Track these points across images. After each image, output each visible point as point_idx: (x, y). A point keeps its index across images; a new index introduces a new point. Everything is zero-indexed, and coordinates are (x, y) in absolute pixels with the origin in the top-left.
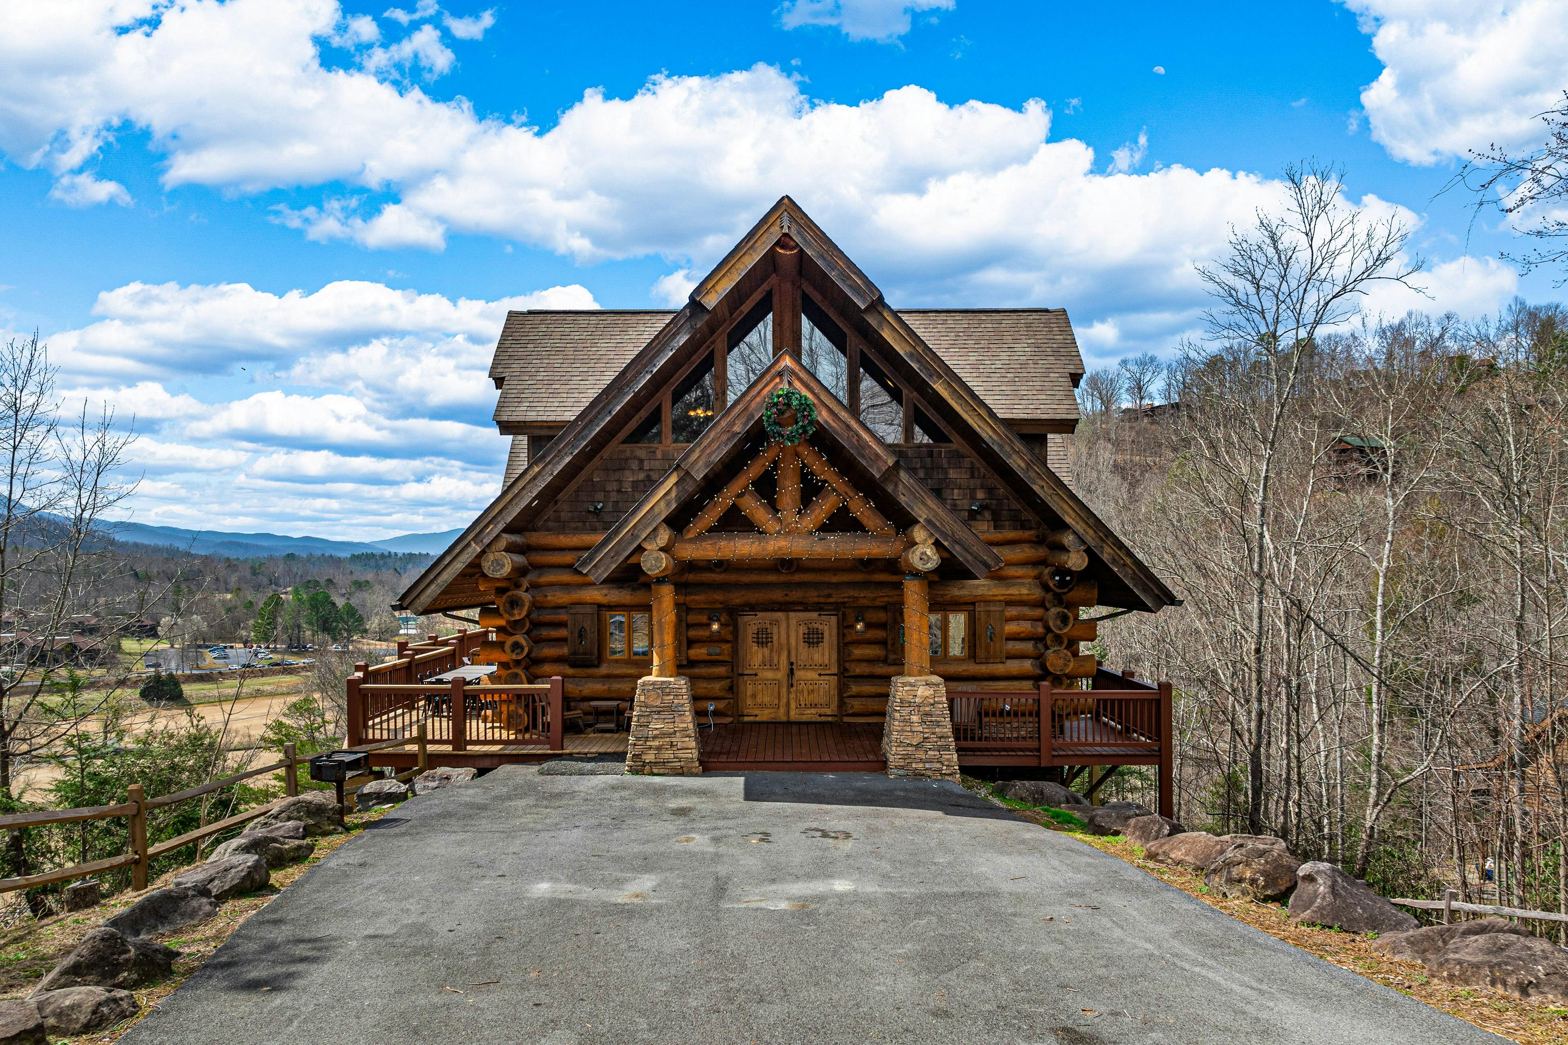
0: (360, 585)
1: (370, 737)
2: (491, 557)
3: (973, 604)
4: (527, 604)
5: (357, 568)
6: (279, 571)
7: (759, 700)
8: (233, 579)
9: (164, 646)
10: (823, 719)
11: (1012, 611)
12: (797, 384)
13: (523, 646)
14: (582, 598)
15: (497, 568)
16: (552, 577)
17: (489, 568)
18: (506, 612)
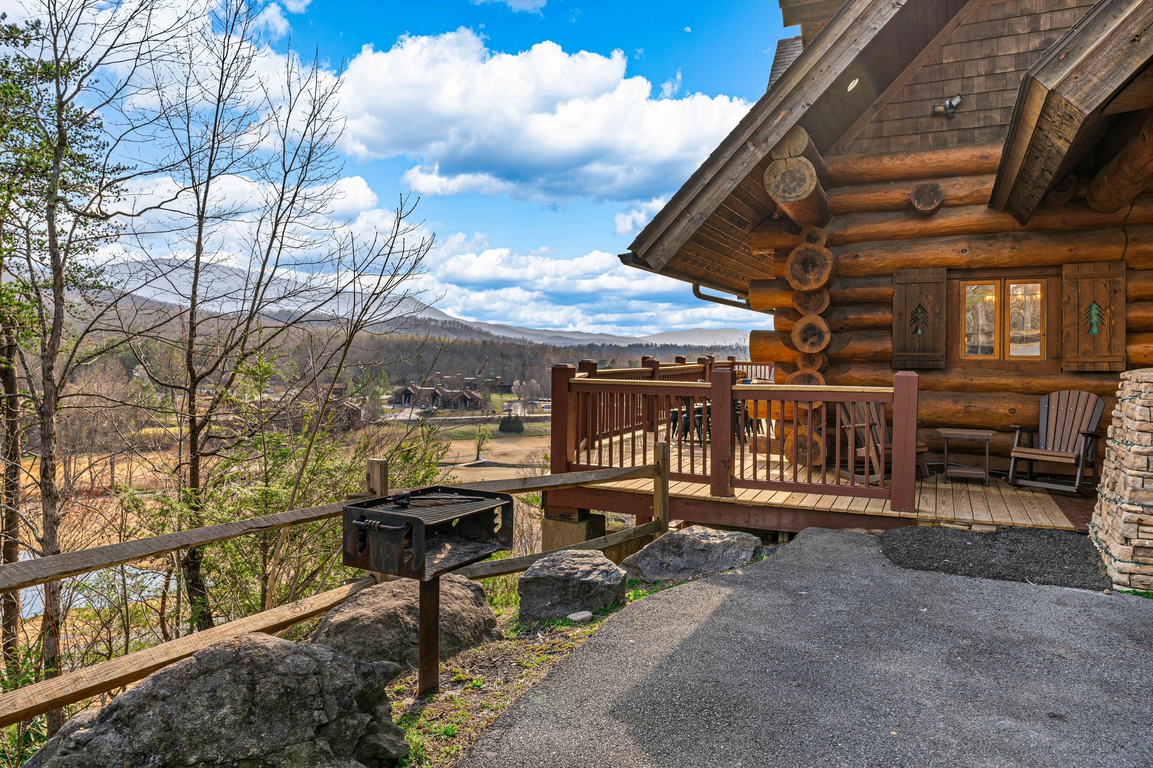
1: (585, 463)
2: (780, 167)
4: (830, 265)
9: (514, 398)
13: (822, 332)
14: (919, 257)
15: (791, 186)
16: (866, 226)
17: (777, 187)
18: (795, 277)
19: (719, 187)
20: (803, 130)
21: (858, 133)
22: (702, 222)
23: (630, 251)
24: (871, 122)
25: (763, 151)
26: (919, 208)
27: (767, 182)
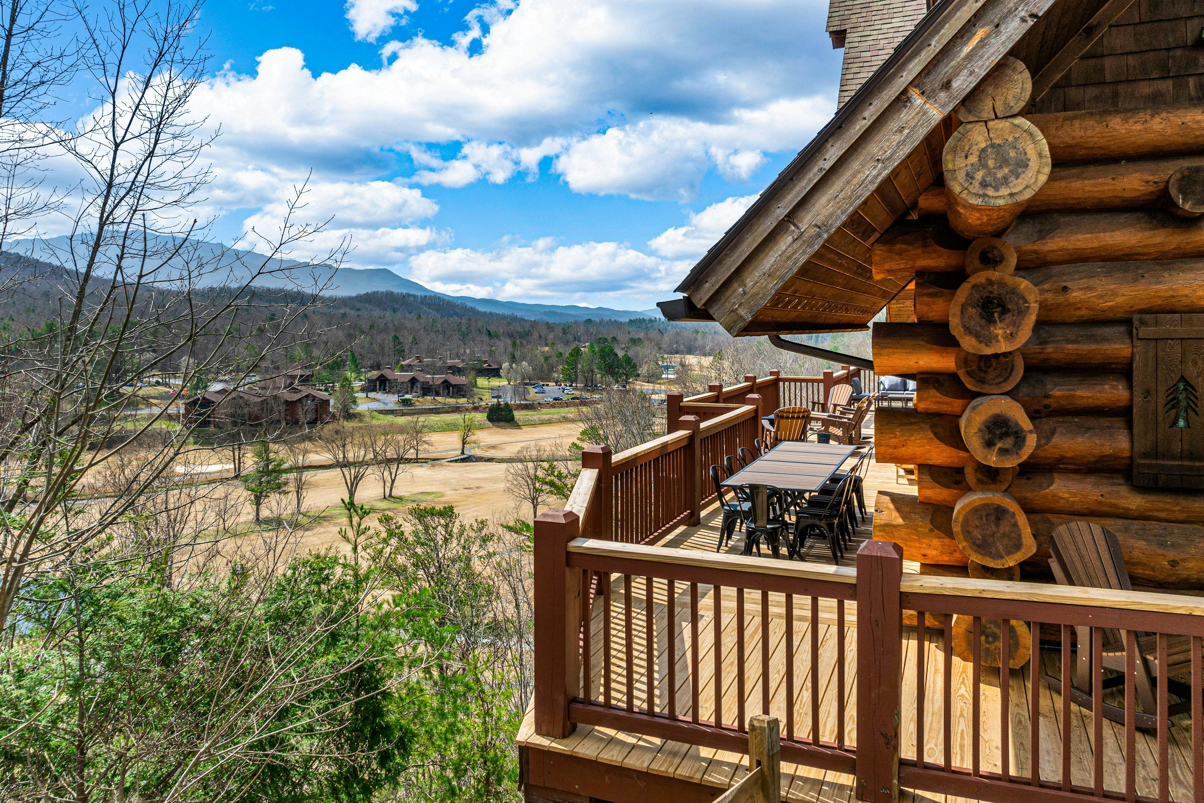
0: (635, 342)
4: (1033, 308)
5: (632, 329)
6: (581, 331)
8: (551, 336)
9: (504, 382)
13: (1022, 431)
14: (1181, 293)
15: (999, 175)
16: (1080, 237)
17: (970, 176)
18: (968, 330)
19: (854, 176)
20: (1021, 66)
21: (1059, 76)
22: (821, 242)
23: (680, 296)
24: (1082, 58)
25: (943, 106)
26: (1187, 207)
27: (950, 166)
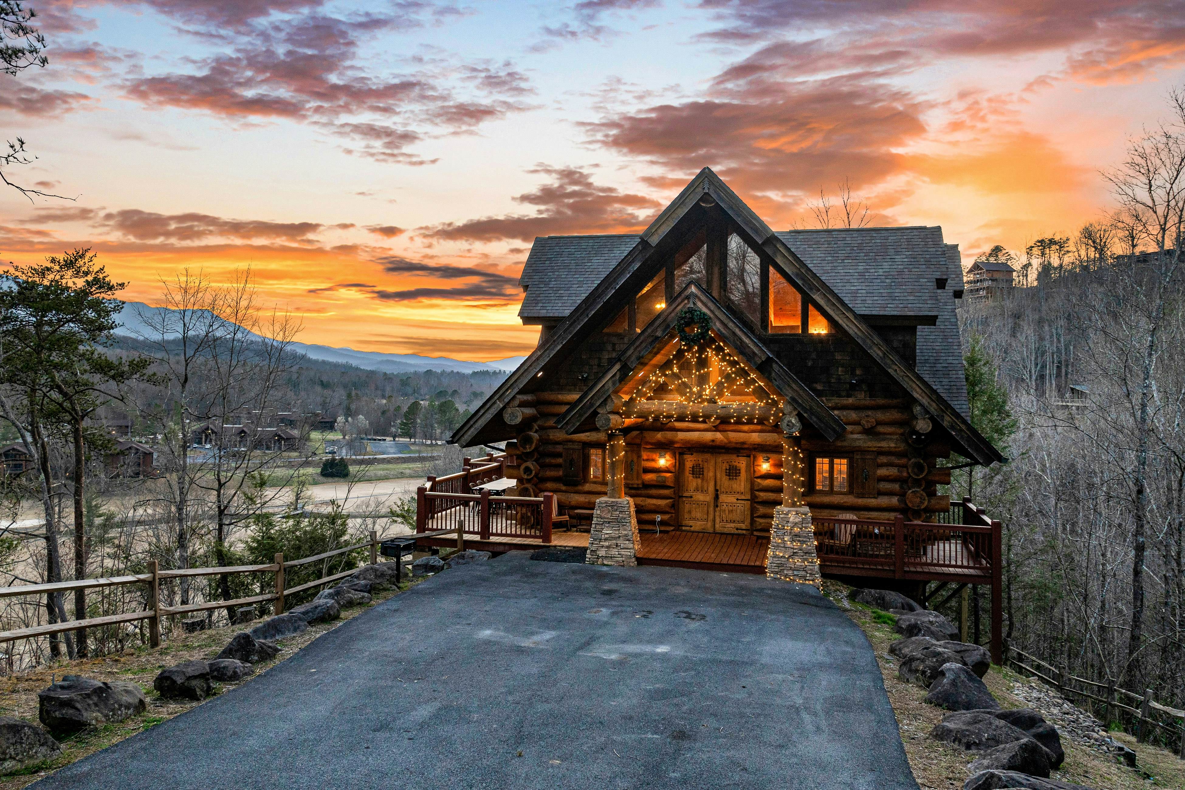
1: (430, 526)
2: (509, 410)
3: (853, 452)
4: (535, 441)
6: (421, 383)
7: (693, 515)
8: (388, 388)
9: (339, 436)
10: (740, 532)
11: (883, 459)
12: (699, 304)
13: (532, 470)
15: (514, 418)
18: (521, 446)
25: (503, 404)
27: (504, 416)
